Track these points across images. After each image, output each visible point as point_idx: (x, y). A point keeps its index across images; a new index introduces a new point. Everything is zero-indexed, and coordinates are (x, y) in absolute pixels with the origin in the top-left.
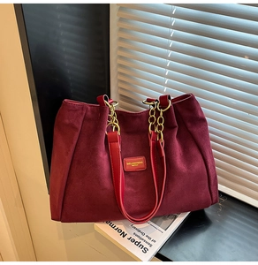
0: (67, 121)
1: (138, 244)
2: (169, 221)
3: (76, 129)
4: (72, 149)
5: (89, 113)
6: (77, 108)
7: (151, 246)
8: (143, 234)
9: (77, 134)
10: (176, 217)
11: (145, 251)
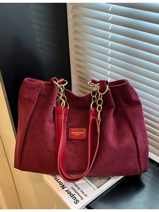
0: (26, 96)
1: (72, 196)
2: (103, 180)
3: (33, 102)
4: (28, 117)
5: (43, 91)
6: (34, 86)
7: (82, 199)
8: (79, 189)
9: (33, 106)
10: (109, 178)
11: (77, 202)
